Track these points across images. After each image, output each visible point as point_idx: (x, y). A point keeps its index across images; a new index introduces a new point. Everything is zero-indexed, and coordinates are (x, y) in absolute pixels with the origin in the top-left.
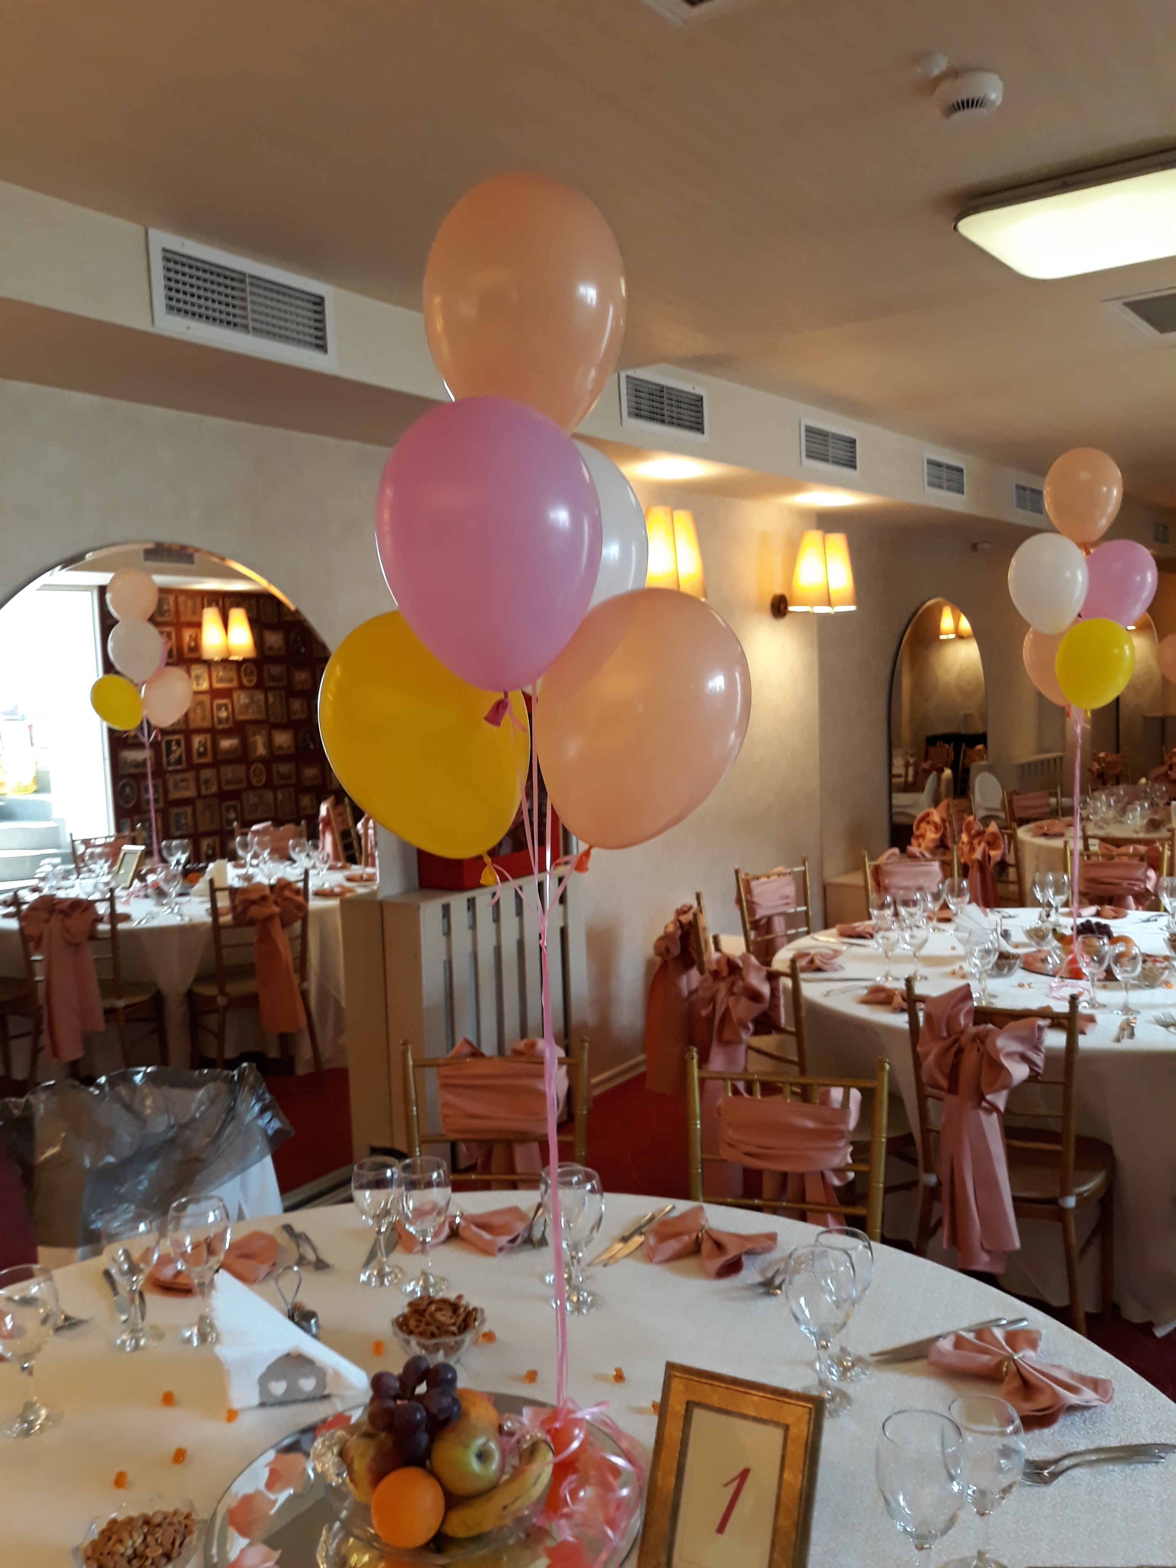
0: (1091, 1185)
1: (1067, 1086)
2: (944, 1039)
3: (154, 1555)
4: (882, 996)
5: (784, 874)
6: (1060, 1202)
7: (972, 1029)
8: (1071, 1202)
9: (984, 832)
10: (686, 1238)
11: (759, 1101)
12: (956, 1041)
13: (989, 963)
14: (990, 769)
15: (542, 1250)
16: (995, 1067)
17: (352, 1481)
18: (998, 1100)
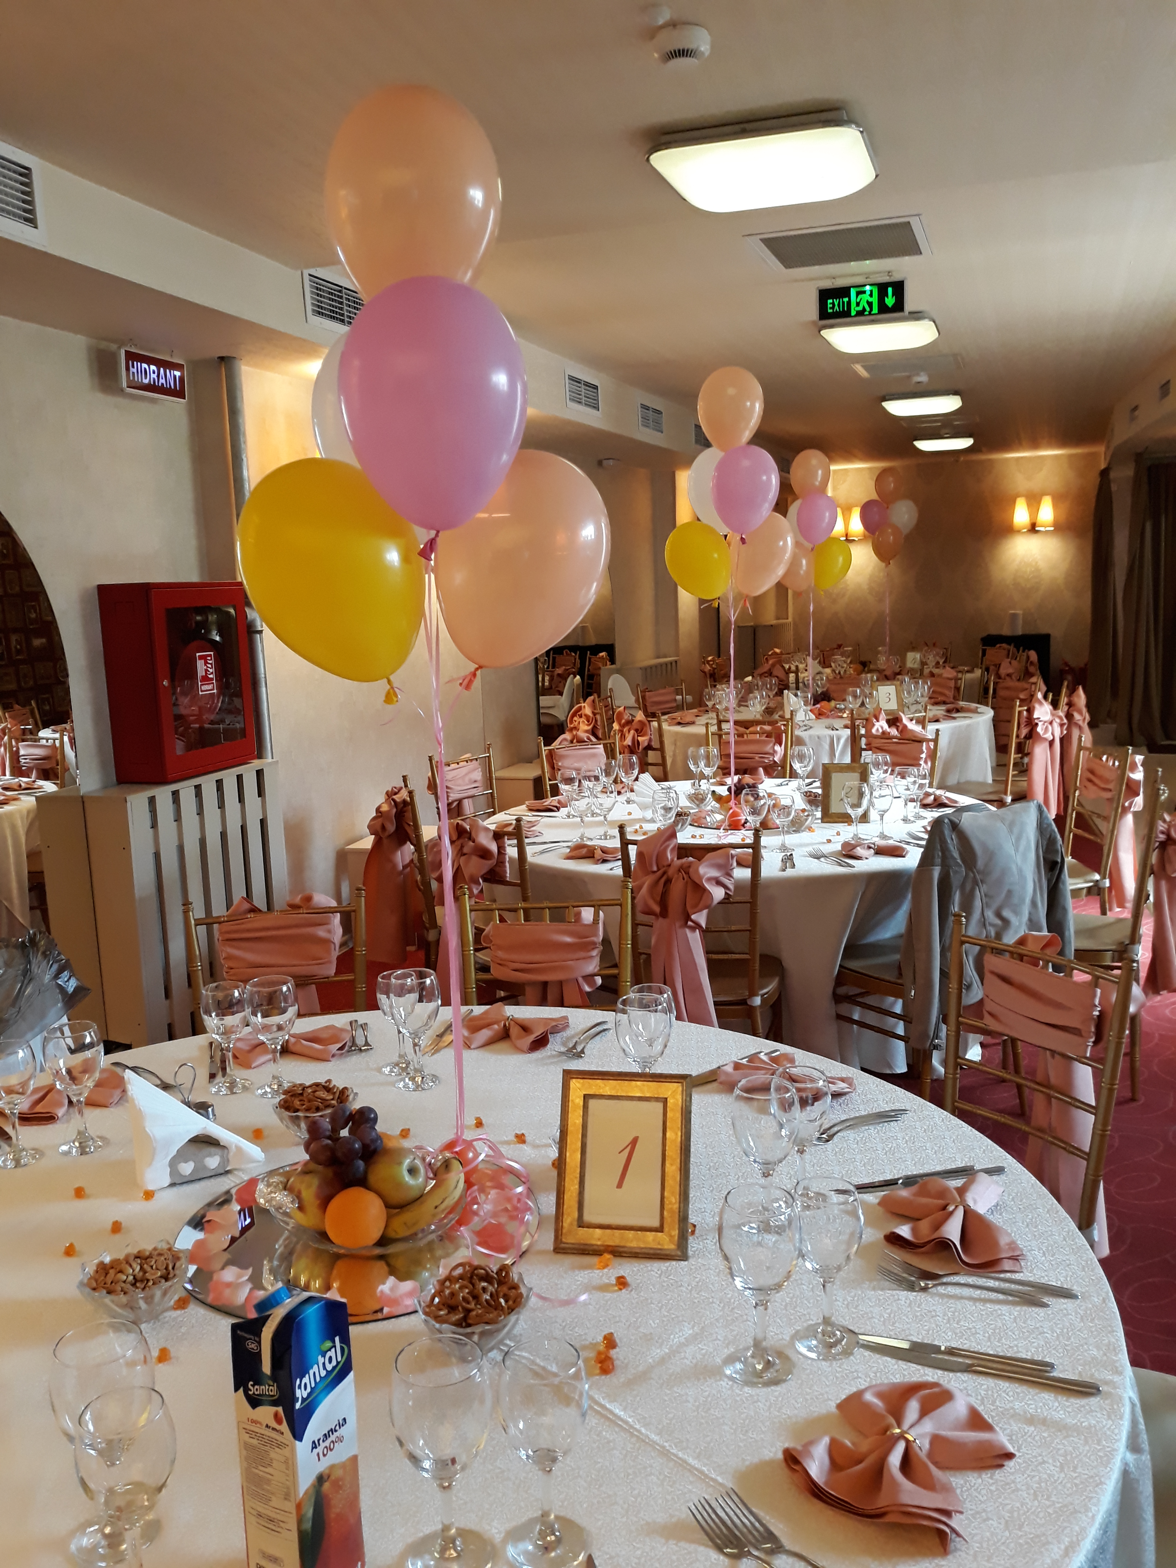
0: (770, 987)
1: (753, 903)
2: (654, 872)
3: (154, 1277)
4: (584, 851)
5: (471, 760)
6: (749, 1002)
7: (678, 863)
8: (757, 1001)
9: (633, 721)
10: (496, 1026)
11: (522, 925)
12: (664, 873)
13: (670, 818)
14: (618, 671)
15: (371, 1051)
16: (700, 890)
17: (301, 1208)
18: (701, 918)
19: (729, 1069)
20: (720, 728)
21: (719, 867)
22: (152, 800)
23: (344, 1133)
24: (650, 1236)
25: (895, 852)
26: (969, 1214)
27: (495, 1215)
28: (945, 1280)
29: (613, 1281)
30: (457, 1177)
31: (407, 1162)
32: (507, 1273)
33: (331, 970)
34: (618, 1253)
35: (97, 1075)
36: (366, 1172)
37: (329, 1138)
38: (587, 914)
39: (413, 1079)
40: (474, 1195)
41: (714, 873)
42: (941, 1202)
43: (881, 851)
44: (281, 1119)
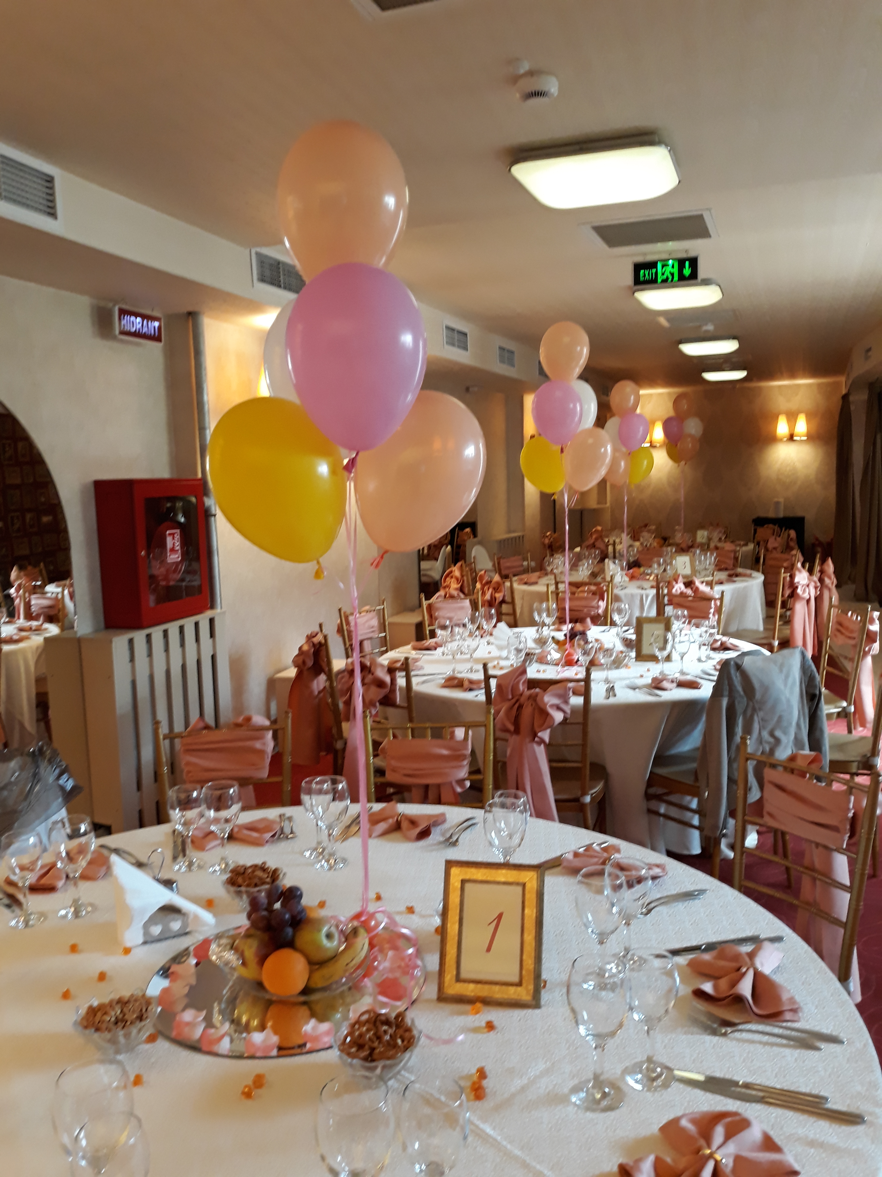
0: (598, 788)
1: (585, 724)
2: (510, 700)
3: (131, 1018)
4: (455, 682)
5: (370, 611)
6: (582, 800)
7: (527, 693)
8: (588, 799)
9: (491, 582)
10: (390, 820)
11: (410, 740)
12: (518, 700)
13: (521, 657)
14: (480, 543)
15: (296, 839)
16: (544, 714)
17: (244, 964)
18: (545, 735)
19: (570, 856)
20: (557, 588)
21: (559, 696)
22: (131, 641)
23: (277, 905)
24: (512, 990)
25: (692, 685)
26: (757, 975)
27: (391, 970)
28: (740, 1027)
29: (483, 1024)
30: (363, 941)
31: (325, 930)
32: (403, 1020)
33: (264, 773)
34: (487, 1002)
35: (89, 857)
36: (294, 936)
37: (266, 909)
38: (460, 733)
39: (328, 861)
40: (375, 954)
41: (555, 701)
42: (734, 965)
43: (681, 684)
44: (228, 892)
